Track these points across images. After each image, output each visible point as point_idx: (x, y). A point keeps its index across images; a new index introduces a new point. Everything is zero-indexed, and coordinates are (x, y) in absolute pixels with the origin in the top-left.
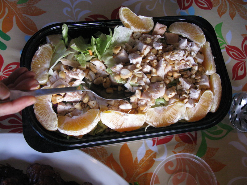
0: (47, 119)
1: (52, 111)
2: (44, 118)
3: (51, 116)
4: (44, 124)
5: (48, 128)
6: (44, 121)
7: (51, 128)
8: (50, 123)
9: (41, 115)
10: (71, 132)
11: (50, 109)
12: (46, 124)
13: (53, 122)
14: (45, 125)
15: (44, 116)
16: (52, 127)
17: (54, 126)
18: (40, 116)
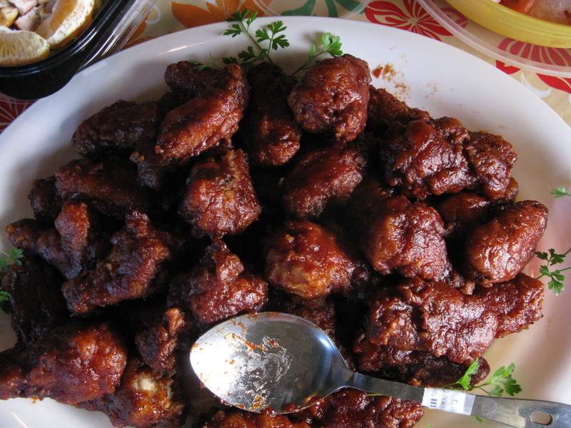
0: (21, 48)
1: (15, 34)
2: (17, 52)
3: (21, 40)
4: (24, 58)
5: (35, 56)
6: (20, 55)
7: (39, 50)
8: (30, 48)
9: (8, 54)
10: (68, 20)
11: (10, 35)
12: (26, 55)
13: (32, 40)
14: (28, 57)
15: (13, 49)
16: (38, 48)
17: (40, 44)
18: (7, 57)
